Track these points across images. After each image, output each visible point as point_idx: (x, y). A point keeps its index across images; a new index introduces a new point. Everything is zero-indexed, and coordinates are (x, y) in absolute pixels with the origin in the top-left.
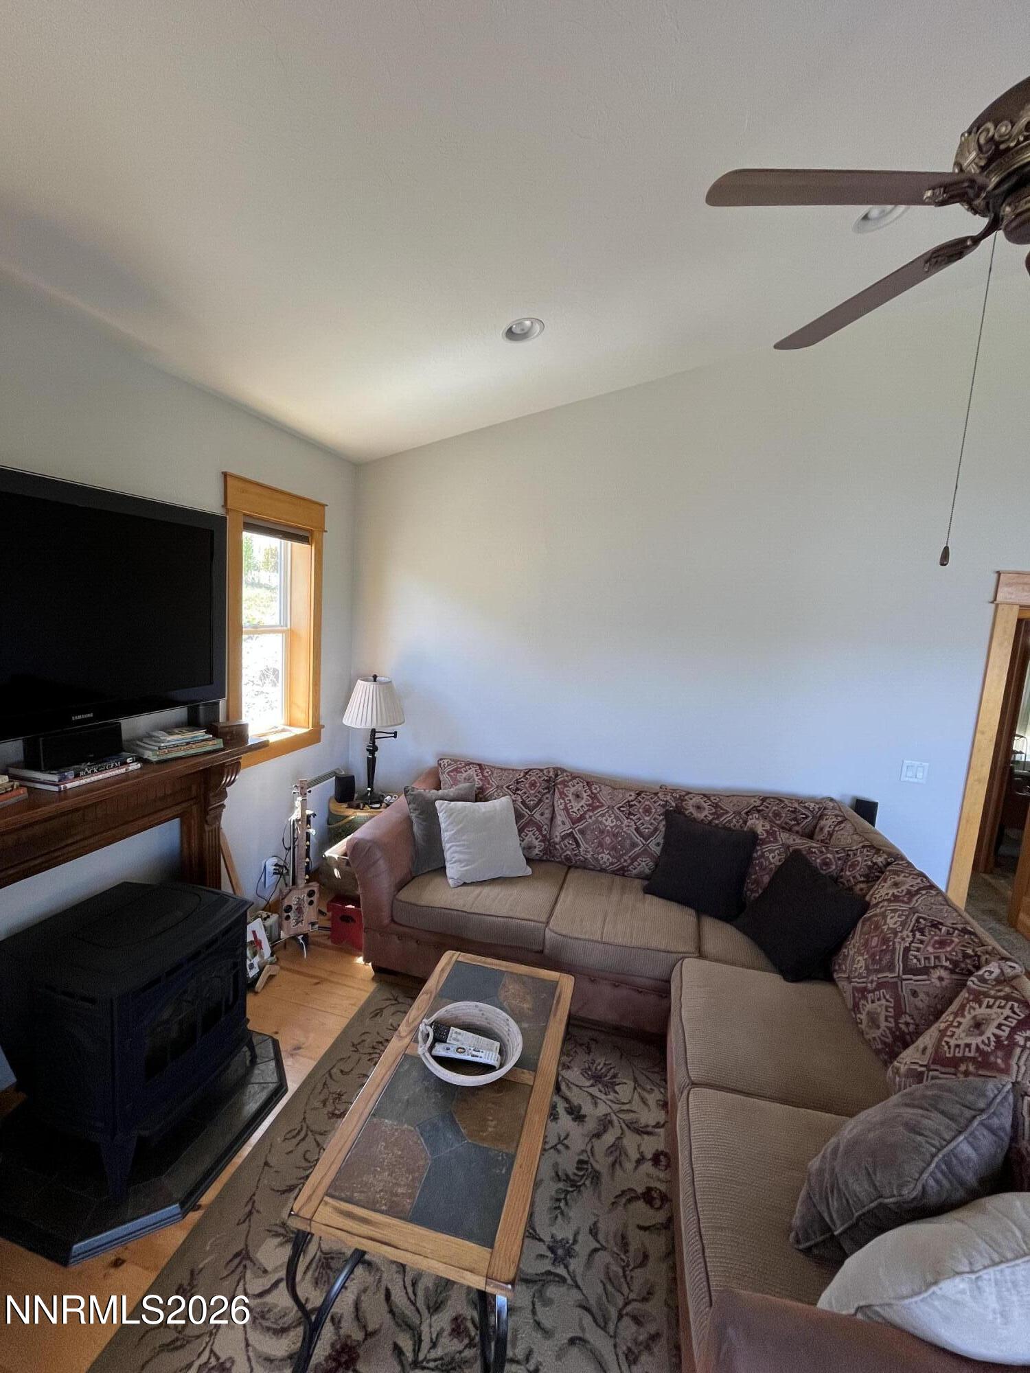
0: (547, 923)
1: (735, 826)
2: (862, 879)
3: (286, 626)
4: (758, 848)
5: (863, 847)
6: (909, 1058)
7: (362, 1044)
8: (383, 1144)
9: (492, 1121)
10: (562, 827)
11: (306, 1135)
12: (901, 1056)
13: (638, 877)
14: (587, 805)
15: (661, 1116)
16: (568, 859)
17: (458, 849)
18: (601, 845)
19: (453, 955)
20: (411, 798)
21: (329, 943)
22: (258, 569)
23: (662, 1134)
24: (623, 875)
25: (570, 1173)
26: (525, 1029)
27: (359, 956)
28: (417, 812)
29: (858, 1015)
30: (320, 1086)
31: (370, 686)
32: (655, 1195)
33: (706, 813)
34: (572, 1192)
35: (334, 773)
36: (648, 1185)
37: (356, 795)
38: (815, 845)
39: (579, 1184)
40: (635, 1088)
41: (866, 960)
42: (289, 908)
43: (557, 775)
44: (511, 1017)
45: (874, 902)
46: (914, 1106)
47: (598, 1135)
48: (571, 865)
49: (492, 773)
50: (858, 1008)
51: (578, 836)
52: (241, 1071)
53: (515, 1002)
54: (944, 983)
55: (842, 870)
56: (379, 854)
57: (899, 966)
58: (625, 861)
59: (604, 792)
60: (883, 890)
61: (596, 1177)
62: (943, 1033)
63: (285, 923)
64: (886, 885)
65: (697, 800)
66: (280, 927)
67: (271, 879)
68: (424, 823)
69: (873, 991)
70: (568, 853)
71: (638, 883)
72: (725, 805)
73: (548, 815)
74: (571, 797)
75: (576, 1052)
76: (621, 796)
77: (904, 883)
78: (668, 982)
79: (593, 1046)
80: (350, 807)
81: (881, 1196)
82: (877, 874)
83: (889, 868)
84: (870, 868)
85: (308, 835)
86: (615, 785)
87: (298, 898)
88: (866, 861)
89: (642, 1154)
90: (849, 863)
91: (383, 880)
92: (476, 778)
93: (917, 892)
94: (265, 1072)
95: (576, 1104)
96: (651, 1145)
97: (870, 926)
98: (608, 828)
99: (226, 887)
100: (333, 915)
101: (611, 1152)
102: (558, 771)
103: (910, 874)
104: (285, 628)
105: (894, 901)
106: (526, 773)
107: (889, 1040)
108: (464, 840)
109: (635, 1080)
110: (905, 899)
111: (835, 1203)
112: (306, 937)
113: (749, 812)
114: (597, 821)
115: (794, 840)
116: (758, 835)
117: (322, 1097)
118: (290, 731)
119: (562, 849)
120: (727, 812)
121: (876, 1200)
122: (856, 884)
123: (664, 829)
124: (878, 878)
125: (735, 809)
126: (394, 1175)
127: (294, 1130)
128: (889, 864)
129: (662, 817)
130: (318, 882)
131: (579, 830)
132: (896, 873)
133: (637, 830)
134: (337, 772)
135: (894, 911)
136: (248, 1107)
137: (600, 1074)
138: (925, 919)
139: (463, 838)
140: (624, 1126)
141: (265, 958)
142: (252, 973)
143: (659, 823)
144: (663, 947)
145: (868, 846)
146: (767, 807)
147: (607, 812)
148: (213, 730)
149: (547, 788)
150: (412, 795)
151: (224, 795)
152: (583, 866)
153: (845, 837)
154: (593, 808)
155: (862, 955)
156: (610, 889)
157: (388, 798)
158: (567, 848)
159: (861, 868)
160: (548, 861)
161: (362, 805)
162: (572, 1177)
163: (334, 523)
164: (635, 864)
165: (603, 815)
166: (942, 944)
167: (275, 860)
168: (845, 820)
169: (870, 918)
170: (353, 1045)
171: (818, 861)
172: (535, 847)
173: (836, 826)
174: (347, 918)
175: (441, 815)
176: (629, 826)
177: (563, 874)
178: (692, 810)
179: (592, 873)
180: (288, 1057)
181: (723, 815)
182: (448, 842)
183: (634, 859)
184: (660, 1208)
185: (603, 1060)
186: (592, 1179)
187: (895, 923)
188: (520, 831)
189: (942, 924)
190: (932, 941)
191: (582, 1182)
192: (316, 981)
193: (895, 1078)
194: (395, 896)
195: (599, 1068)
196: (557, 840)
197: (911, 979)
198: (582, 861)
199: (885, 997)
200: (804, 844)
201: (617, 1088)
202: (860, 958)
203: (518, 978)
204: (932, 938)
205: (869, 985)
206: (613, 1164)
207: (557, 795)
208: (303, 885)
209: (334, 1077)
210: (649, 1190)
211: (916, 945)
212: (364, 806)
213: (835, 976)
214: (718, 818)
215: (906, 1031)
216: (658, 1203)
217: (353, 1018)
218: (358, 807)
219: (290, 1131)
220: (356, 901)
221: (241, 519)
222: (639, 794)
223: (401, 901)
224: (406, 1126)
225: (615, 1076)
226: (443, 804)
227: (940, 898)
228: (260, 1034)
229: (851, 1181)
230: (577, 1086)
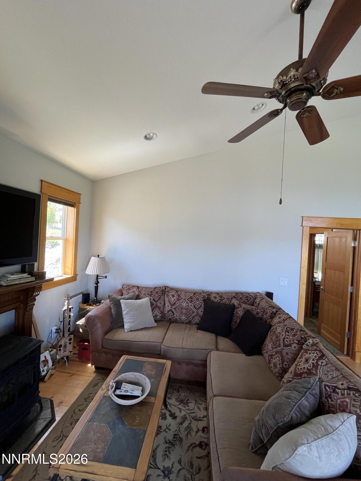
0: (162, 342)
1: (227, 303)
2: (269, 318)
3: (64, 237)
4: (235, 310)
5: (269, 307)
6: (287, 376)
7: (89, 398)
8: (93, 432)
9: (138, 418)
10: (168, 307)
11: (63, 438)
12: (285, 376)
13: (195, 324)
14: (176, 299)
15: (205, 413)
16: (170, 319)
17: (129, 317)
18: (181, 313)
19: (126, 356)
20: (111, 299)
21: (77, 359)
22: (57, 223)
23: (205, 420)
24: (190, 324)
25: (171, 440)
26: (152, 382)
27: (89, 363)
28: (113, 304)
29: (271, 365)
30: (70, 417)
31: (96, 259)
32: (203, 444)
33: (218, 299)
34: (171, 447)
35: (82, 293)
36: (200, 440)
37: (90, 301)
38: (254, 307)
39: (174, 444)
40: (195, 404)
41: (272, 345)
42: (61, 346)
43: (165, 289)
44: (146, 377)
45: (273, 324)
46: (288, 390)
47: (181, 424)
48: (171, 321)
49: (142, 290)
50: (270, 363)
51: (174, 311)
52: (35, 414)
53: (149, 372)
54: (296, 349)
55: (263, 315)
56: (97, 321)
57: (282, 344)
58: (191, 318)
59: (183, 294)
60: (276, 320)
61: (181, 440)
62: (297, 365)
63: (59, 352)
64: (277, 318)
65: (214, 295)
66: (57, 354)
67: (54, 335)
68: (116, 309)
69: (274, 355)
70: (170, 317)
71: (195, 326)
72: (224, 296)
73: (162, 304)
74: (171, 296)
75: (173, 392)
76: (188, 295)
77: (282, 317)
78: (206, 361)
79: (180, 389)
80: (87, 305)
81: (278, 424)
82: (274, 315)
83: (278, 313)
84: (271, 313)
85: (70, 316)
86: (186, 291)
87: (65, 342)
88: (270, 311)
89: (198, 429)
90: (265, 313)
91: (99, 330)
92: (136, 292)
93: (286, 319)
94: (46, 414)
95: (173, 412)
96: (201, 425)
97: (272, 333)
98: (184, 307)
99: (34, 336)
100: (79, 347)
101: (187, 430)
102: (166, 287)
103: (284, 314)
104: (64, 238)
105: (279, 323)
106: (155, 289)
107: (281, 372)
108: (131, 314)
109: (196, 401)
110: (283, 322)
111: (264, 430)
112: (67, 357)
113: (232, 298)
114: (180, 305)
115: (247, 306)
116: (235, 305)
117: (70, 422)
118: (64, 276)
119: (168, 316)
120: (225, 299)
121: (277, 425)
122: (268, 319)
123: (203, 306)
124: (274, 316)
125: (228, 297)
126: (96, 444)
127: (57, 437)
128: (277, 311)
129: (203, 302)
130: (73, 335)
131: (174, 308)
132: (279, 314)
133: (194, 306)
134: (83, 292)
135: (279, 326)
136: (37, 429)
137: (182, 400)
138: (289, 328)
139: (131, 313)
140: (191, 419)
141: (50, 367)
142: (43, 374)
143: (202, 304)
144: (204, 348)
145: (270, 306)
146: (238, 296)
147: (184, 301)
148: (31, 274)
149: (162, 294)
150: (111, 298)
151: (35, 300)
152: (176, 321)
153: (263, 304)
154: (178, 300)
155: (270, 343)
156: (185, 329)
157: (103, 301)
158: (169, 316)
159: (269, 314)
160: (163, 321)
161: (92, 304)
162: (172, 441)
163: (84, 201)
164: (194, 319)
165: (182, 302)
166: (294, 335)
167: (56, 327)
168: (263, 299)
169: (272, 330)
170: (85, 399)
171: (255, 313)
172: (158, 316)
173: (260, 301)
174: (85, 348)
175: (122, 305)
176: (191, 305)
177: (169, 325)
178: (213, 298)
179: (179, 324)
180: (57, 407)
181: (223, 299)
182: (125, 315)
183: (193, 318)
184: (205, 449)
185: (184, 394)
186: (179, 441)
187: (280, 331)
188: (152, 310)
189: (294, 329)
190: (292, 335)
191: (175, 443)
192: (71, 375)
193: (283, 384)
194: (103, 338)
195: (182, 397)
196: (166, 312)
197: (286, 349)
198: (175, 320)
199: (278, 357)
200: (251, 307)
201: (189, 404)
202: (270, 344)
203: (151, 363)
204: (291, 334)
205: (273, 353)
206: (187, 434)
207: (166, 296)
208: (67, 336)
209: (76, 413)
210: (201, 442)
211: (287, 337)
212: (93, 305)
213: (263, 352)
214: (222, 301)
215: (286, 368)
216: (204, 447)
217: (85, 388)
218: (91, 305)
219: (55, 438)
220: (88, 341)
221: (47, 197)
222: (194, 294)
223: (107, 339)
224: (102, 424)
225: (188, 400)
226: (123, 301)
227: (293, 321)
228: (45, 398)
229: (268, 420)
230: (174, 405)
